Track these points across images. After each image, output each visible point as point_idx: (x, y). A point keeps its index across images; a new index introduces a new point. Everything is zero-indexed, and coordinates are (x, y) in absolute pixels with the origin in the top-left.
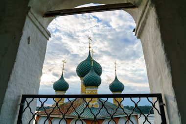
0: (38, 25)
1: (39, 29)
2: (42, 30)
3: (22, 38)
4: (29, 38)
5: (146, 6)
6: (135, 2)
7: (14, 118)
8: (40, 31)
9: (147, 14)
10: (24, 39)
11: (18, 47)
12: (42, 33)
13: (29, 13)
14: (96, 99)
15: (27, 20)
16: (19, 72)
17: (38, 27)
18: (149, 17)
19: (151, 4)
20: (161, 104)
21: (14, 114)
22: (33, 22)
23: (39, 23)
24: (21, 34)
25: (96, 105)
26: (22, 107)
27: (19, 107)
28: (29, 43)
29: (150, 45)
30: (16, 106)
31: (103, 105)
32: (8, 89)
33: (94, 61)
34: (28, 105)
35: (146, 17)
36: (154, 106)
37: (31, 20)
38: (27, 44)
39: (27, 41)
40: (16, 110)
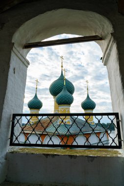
0: (20, 56)
1: (21, 60)
2: (23, 60)
3: (10, 69)
4: (14, 69)
5: (110, 41)
6: (102, 35)
7: (8, 131)
8: (22, 61)
9: (110, 48)
10: (11, 70)
11: (7, 77)
12: (23, 63)
13: (14, 48)
14: (69, 117)
15: (13, 54)
16: (10, 97)
17: (20, 59)
18: (112, 50)
19: (113, 41)
20: (118, 121)
21: (8, 128)
22: (16, 55)
23: (21, 55)
24: (9, 67)
25: (69, 122)
26: (13, 123)
27: (11, 123)
28: (14, 73)
29: (113, 73)
30: (9, 122)
31: (74, 121)
32: (4, 110)
33: (66, 80)
34: (18, 121)
35: (110, 50)
36: (112, 121)
37: (15, 53)
38: (13, 74)
39: (13, 72)
40: (9, 125)
